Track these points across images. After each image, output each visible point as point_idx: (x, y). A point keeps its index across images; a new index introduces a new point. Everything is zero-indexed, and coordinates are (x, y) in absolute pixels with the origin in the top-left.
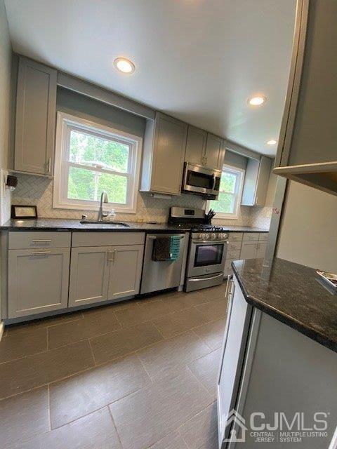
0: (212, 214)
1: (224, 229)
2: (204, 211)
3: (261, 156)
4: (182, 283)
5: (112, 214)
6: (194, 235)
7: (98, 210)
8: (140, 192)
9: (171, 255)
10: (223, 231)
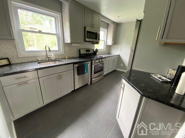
0: (97, 50)
1: (103, 57)
2: (93, 50)
3: (114, 22)
4: (90, 81)
5: (53, 56)
6: (93, 62)
7: (45, 55)
8: (64, 43)
9: (85, 72)
10: (103, 58)
